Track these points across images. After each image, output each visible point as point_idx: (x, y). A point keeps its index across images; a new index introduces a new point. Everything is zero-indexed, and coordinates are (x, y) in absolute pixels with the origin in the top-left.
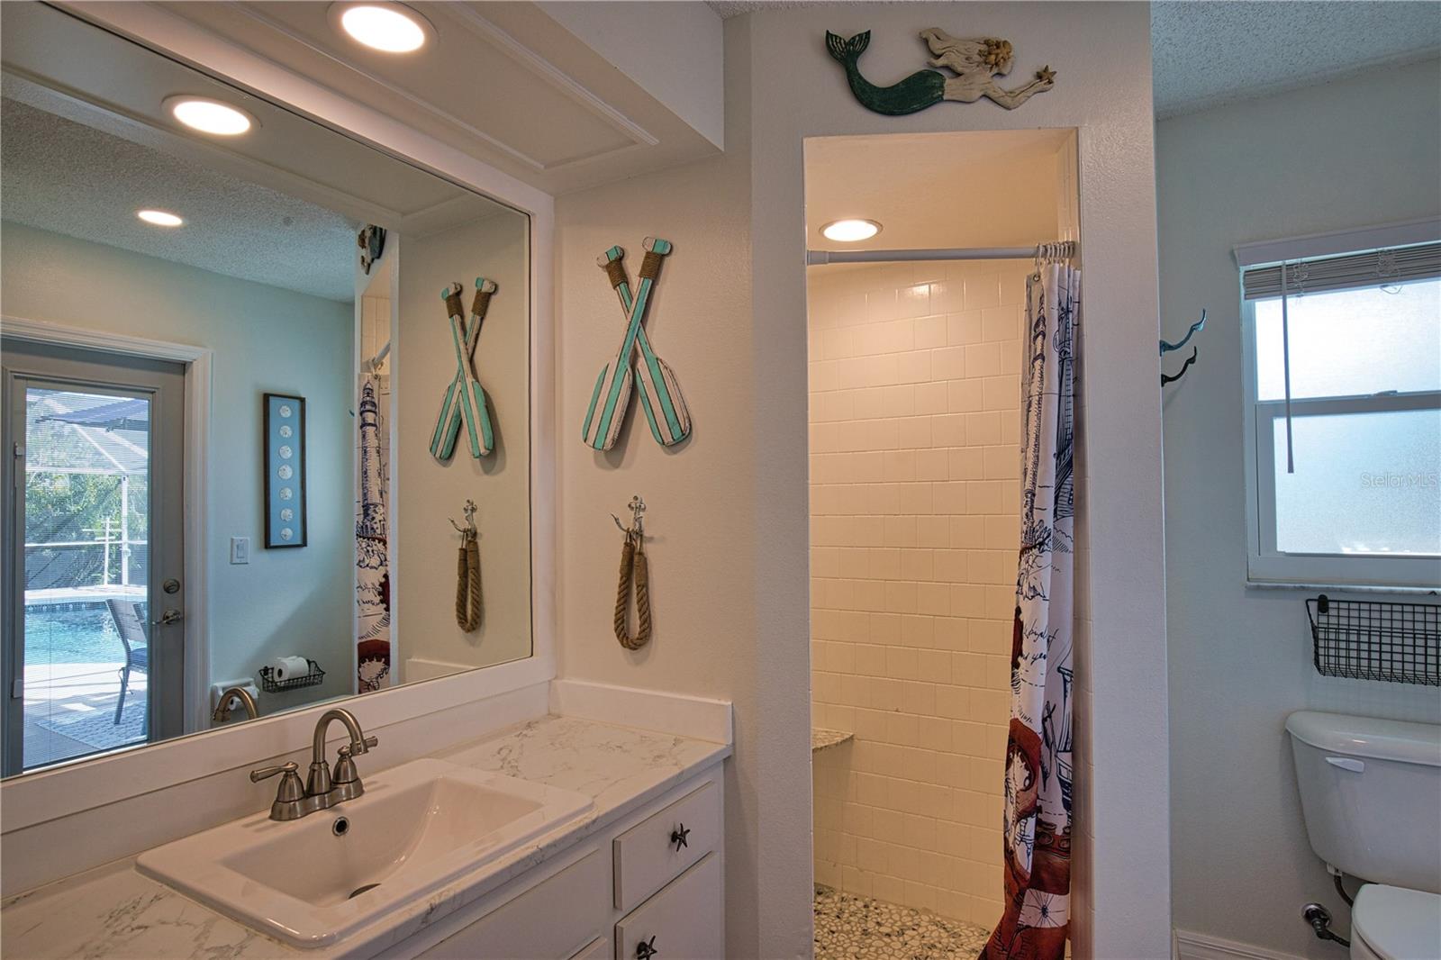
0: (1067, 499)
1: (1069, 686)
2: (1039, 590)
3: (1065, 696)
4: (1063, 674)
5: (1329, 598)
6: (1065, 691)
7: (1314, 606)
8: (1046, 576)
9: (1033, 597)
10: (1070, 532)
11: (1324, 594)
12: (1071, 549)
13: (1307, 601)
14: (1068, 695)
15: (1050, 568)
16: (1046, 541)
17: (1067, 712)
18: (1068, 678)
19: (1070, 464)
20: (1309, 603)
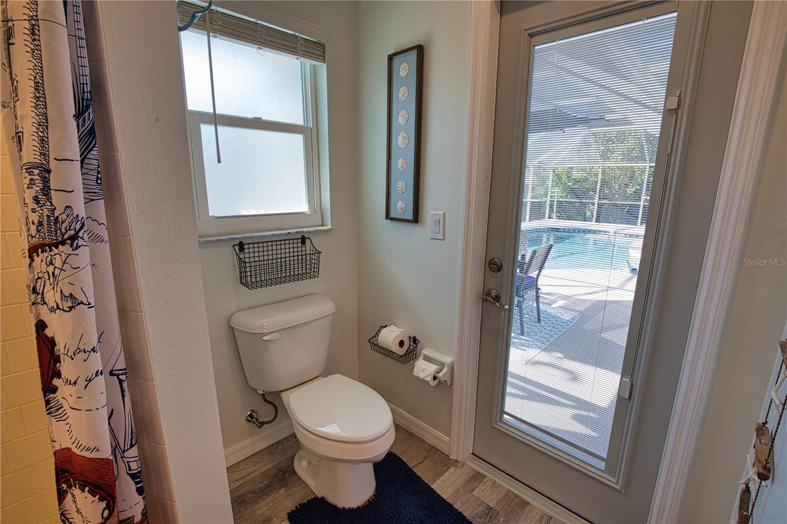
0: (94, 178)
1: (125, 385)
2: (81, 297)
3: (123, 396)
4: (117, 376)
5: (244, 243)
6: (123, 391)
7: (237, 248)
8: (87, 277)
9: (71, 308)
10: (103, 218)
11: (242, 240)
12: (106, 238)
13: (234, 246)
14: (127, 393)
15: (89, 266)
16: (81, 234)
17: (127, 410)
18: (123, 377)
19: (92, 132)
20: (235, 247)
